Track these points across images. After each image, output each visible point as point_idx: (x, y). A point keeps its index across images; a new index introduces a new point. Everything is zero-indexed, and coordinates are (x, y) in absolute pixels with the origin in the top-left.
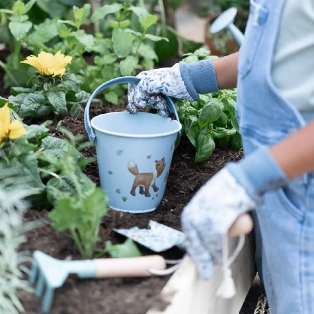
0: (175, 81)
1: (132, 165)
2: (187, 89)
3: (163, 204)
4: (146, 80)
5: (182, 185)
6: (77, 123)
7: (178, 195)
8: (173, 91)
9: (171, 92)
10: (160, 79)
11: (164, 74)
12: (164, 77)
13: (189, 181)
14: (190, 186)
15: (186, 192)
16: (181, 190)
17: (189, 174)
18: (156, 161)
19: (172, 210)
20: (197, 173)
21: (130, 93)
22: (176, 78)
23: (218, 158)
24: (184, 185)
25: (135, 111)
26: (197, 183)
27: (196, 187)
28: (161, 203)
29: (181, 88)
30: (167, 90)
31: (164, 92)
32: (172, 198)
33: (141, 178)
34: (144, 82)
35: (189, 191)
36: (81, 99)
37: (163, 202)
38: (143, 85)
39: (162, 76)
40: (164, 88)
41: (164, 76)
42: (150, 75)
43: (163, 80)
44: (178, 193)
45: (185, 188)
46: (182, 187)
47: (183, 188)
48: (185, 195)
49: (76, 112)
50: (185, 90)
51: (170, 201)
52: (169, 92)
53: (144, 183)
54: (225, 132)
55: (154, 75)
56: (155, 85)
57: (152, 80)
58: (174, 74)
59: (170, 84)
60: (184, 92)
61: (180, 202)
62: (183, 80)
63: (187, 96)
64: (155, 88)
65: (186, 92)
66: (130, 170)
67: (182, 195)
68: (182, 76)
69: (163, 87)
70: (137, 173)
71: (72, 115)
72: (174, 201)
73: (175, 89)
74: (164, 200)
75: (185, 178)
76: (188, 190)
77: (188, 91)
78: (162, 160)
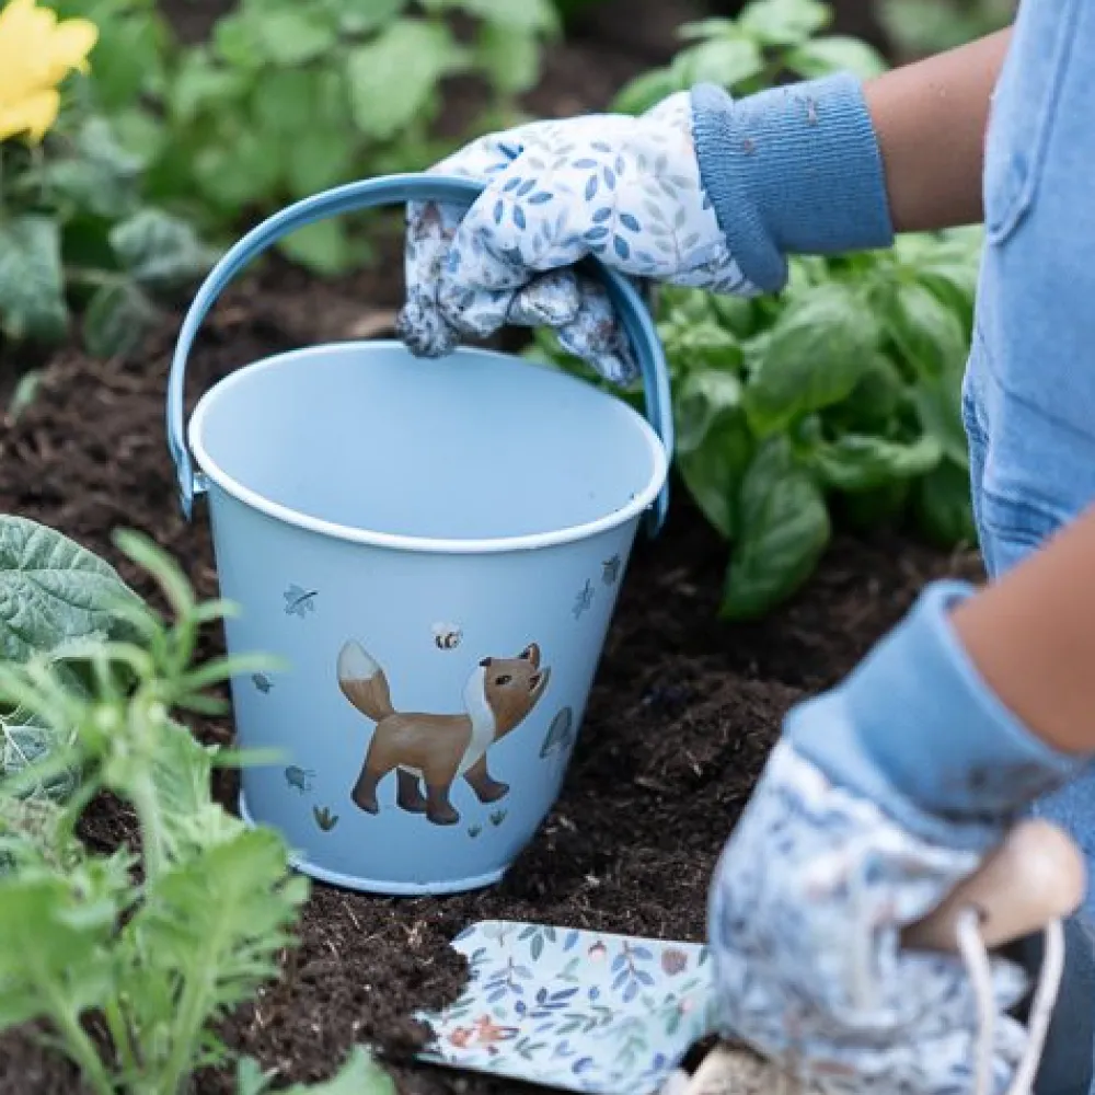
0: (668, 206)
1: (361, 672)
2: (728, 246)
3: (551, 847)
4: (513, 193)
5: (650, 745)
6: (120, 391)
7: (626, 795)
8: (657, 254)
9: (646, 258)
10: (589, 195)
11: (612, 166)
12: (611, 184)
13: (687, 725)
14: (689, 754)
15: (667, 783)
16: (641, 773)
17: (686, 684)
18: (487, 663)
19: (593, 880)
20: (731, 684)
21: (417, 245)
22: (677, 189)
23: (842, 589)
24: (658, 746)
25: (440, 340)
26: (724, 741)
27: (717, 758)
28: (539, 835)
29: (699, 244)
30: (622, 248)
31: (609, 257)
32: (597, 813)
33: (405, 736)
34: (500, 204)
35: (683, 779)
36: (141, 258)
37: (550, 831)
38: (498, 219)
39: (598, 171)
40: (608, 240)
41: (607, 172)
42: (537, 164)
43: (603, 197)
44: (627, 786)
45: (661, 762)
46: (649, 754)
47: (652, 764)
48: (659, 799)
49: (111, 328)
50: (719, 252)
51: (585, 829)
52: (632, 255)
53: (418, 762)
54: (884, 462)
55: (556, 166)
56: (560, 222)
57: (549, 196)
58: (661, 164)
59: (643, 219)
60: (715, 262)
61: (638, 833)
62: (711, 199)
63: (726, 281)
64: (564, 236)
65: (722, 260)
66: (349, 690)
67: (646, 800)
68: (705, 182)
69: (605, 232)
70: (382, 708)
71: (94, 343)
72: (604, 828)
73: (665, 248)
74: (557, 823)
75: (669, 708)
76: (678, 775)
77: (733, 254)
78: (525, 655)
